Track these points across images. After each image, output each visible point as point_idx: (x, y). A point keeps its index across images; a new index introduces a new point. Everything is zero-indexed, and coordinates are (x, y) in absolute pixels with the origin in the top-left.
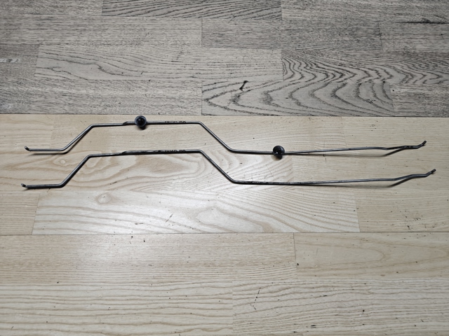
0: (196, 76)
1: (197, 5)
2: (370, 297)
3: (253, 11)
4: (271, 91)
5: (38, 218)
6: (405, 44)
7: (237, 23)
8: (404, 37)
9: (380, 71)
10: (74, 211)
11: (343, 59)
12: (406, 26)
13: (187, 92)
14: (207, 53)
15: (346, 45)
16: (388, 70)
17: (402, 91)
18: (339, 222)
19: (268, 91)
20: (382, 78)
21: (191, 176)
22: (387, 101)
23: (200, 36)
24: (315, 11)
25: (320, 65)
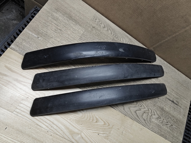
5: (18, 107)
6: (163, 106)
8: (165, 103)
9: (153, 111)
20: (152, 114)
22: (150, 122)
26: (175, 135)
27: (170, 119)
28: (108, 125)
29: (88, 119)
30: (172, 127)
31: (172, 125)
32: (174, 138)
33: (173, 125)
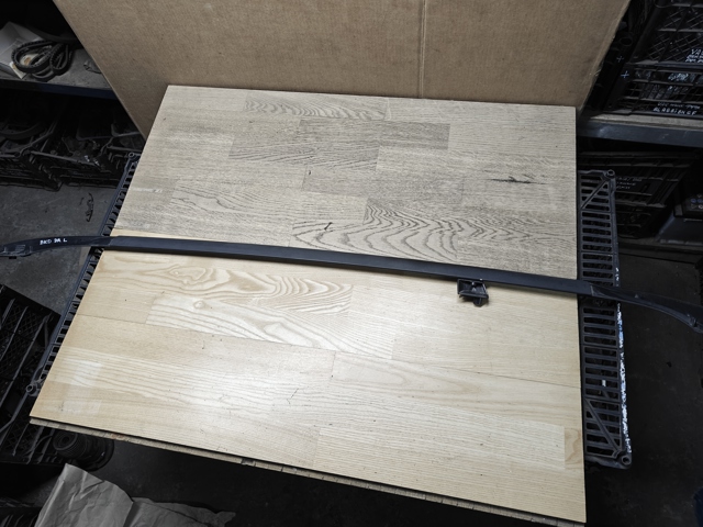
2: (383, 411)
4: (350, 233)
5: (152, 312)
6: (485, 201)
7: (336, 171)
8: (486, 193)
9: (453, 224)
10: (177, 311)
11: (422, 210)
12: (490, 183)
13: (281, 227)
15: (428, 197)
16: (461, 223)
17: (470, 243)
18: (376, 348)
19: (348, 233)
20: (453, 230)
22: (452, 251)
23: (302, 181)
25: (399, 214)
26: (546, 254)
27: (516, 224)
28: (338, 288)
30: (530, 238)
33: (531, 234)
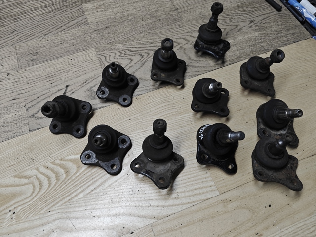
0: (17, 97)
1: (9, 36)
3: (61, 25)
4: (94, 86)
6: (200, 10)
7: (49, 39)
8: (197, 5)
9: (187, 37)
11: (152, 38)
13: (11, 114)
14: (24, 74)
15: (151, 26)
16: (193, 34)
18: (195, 192)
19: (91, 87)
20: (190, 42)
21: (25, 201)
23: (16, 60)
24: (116, 9)
25: (133, 49)
26: (275, 29)
27: (237, 17)
29: (54, 181)
30: (255, 22)
31: (252, 21)
32: (279, 35)
33: (252, 19)
